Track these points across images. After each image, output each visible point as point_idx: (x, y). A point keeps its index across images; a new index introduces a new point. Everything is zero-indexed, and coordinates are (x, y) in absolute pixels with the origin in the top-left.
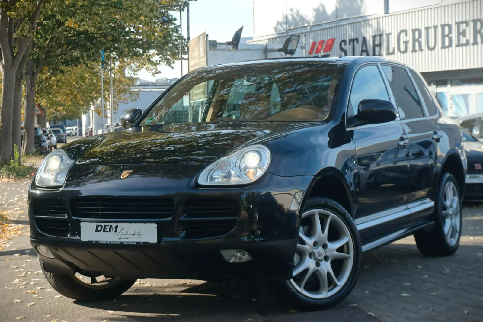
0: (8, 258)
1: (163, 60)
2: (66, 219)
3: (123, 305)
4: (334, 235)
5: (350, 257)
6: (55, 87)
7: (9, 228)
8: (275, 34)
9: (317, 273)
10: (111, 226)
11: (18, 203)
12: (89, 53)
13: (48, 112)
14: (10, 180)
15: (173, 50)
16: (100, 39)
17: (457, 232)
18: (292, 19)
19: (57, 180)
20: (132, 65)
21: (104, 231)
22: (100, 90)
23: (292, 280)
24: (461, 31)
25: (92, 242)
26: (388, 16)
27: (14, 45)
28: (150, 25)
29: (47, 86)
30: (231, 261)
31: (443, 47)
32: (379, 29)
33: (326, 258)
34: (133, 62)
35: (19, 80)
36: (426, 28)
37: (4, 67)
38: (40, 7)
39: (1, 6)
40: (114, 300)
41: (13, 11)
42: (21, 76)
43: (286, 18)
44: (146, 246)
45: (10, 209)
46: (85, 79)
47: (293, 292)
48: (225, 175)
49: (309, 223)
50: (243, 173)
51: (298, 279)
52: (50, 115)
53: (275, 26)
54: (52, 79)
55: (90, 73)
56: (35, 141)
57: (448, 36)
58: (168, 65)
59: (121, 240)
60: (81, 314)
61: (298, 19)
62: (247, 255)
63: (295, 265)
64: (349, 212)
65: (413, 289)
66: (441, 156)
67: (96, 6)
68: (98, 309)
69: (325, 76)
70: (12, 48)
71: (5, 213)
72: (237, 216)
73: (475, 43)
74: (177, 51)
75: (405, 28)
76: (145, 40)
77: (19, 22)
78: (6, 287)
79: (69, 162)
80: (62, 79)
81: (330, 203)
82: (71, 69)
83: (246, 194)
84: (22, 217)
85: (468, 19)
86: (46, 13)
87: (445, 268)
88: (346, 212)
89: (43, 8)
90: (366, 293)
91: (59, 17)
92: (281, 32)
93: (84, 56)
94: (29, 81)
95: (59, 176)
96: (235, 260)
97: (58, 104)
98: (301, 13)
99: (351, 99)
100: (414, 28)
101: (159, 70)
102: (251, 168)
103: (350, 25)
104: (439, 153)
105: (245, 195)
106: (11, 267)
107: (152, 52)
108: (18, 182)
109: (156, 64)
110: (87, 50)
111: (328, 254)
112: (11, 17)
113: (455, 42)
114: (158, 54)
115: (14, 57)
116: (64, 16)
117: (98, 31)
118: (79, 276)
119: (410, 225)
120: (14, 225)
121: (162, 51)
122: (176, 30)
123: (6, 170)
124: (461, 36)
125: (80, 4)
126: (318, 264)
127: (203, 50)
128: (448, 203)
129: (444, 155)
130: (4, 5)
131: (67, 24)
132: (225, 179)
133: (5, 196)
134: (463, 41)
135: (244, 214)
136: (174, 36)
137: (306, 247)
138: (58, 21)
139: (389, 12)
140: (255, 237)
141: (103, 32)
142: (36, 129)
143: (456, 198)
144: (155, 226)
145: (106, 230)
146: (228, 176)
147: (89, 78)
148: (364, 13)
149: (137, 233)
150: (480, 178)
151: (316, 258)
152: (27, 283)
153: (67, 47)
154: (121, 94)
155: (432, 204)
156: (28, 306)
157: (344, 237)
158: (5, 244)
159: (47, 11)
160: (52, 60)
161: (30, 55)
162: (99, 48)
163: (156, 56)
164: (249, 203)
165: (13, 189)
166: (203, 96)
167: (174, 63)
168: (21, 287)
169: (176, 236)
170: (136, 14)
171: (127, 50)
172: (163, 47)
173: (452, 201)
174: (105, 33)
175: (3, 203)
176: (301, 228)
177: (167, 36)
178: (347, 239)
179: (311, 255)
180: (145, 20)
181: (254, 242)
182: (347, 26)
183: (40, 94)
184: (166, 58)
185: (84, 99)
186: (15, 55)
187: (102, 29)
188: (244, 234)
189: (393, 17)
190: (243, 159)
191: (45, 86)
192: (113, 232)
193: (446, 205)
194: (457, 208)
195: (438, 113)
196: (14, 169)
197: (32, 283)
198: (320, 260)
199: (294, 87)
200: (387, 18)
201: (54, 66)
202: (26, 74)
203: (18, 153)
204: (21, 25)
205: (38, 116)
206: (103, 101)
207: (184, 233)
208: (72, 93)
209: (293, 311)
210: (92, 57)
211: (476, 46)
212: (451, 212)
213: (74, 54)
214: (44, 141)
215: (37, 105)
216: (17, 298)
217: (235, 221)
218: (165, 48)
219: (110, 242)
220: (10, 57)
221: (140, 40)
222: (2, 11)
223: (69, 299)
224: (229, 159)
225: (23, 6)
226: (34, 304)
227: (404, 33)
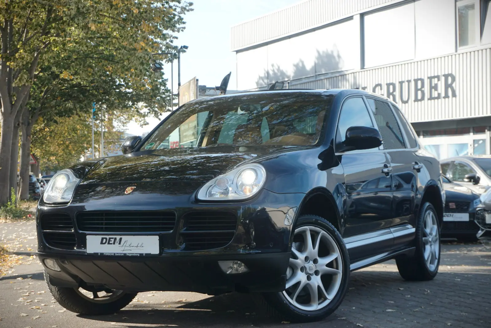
0: (11, 281)
1: (151, 112)
2: (73, 233)
3: (124, 318)
4: (324, 251)
5: (339, 272)
6: (48, 138)
7: (10, 259)
8: (257, 88)
9: (308, 286)
10: (115, 239)
11: (16, 239)
12: (82, 105)
13: (41, 162)
14: (8, 221)
15: (161, 102)
16: (92, 92)
17: (436, 258)
18: (273, 74)
19: (64, 197)
20: (122, 117)
21: (109, 243)
22: (91, 141)
23: (284, 292)
24: (433, 85)
25: (98, 253)
26: (364, 71)
27: (13, 94)
28: (140, 77)
29: (41, 137)
30: (228, 273)
31: (416, 100)
32: (355, 83)
33: (317, 273)
34: (122, 114)
35: (16, 128)
36: (400, 82)
37: (3, 114)
38: (38, 59)
39: (1, 57)
40: (115, 314)
41: (13, 62)
42: (18, 125)
43: (268, 73)
44: (148, 257)
45: (10, 244)
46: (77, 130)
47: (286, 304)
48: (222, 191)
49: (300, 239)
50: (240, 189)
51: (290, 292)
52: (43, 165)
53: (257, 81)
54: (46, 130)
55: (82, 124)
56: (29, 188)
57: (420, 89)
58: (156, 116)
59: (124, 252)
60: (84, 325)
61: (279, 74)
62: (243, 267)
63: (288, 278)
64: (338, 230)
65: (397, 306)
66: (421, 187)
67: (90, 59)
68: (101, 321)
69: (313, 107)
70: (11, 96)
71: (5, 246)
72: (235, 229)
73: (446, 96)
74: (164, 104)
75: (380, 83)
76: (134, 93)
77: (17, 74)
78: (12, 304)
79: (75, 180)
80: (55, 130)
81: (320, 221)
82: (64, 121)
83: (242, 209)
84: (21, 250)
85: (439, 74)
86: (43, 63)
87: (426, 290)
88: (336, 229)
89: (41, 59)
90: (353, 309)
91: (54, 69)
92: (263, 86)
93: (77, 107)
94: (25, 131)
95: (66, 194)
96: (232, 271)
97: (51, 153)
98: (281, 68)
99: (339, 127)
100: (388, 82)
101: (147, 122)
102: (247, 185)
103: (328, 80)
104: (419, 185)
105: (241, 211)
106: (15, 289)
107: (141, 104)
108: (15, 222)
109: (144, 116)
110: (80, 102)
111: (318, 269)
112: (11, 67)
113: (427, 96)
114: (146, 107)
115: (12, 105)
116: (59, 67)
117: (90, 84)
118: (83, 291)
119: (392, 248)
120: (15, 256)
121: (151, 103)
122: (163, 84)
123: (3, 211)
124: (433, 90)
125: (75, 57)
126: (309, 278)
127: (193, 93)
128: (428, 230)
129: (424, 187)
130: (4, 56)
131: (62, 76)
132: (223, 196)
133: (3, 234)
134: (435, 94)
135: (241, 228)
136: (162, 89)
137: (298, 261)
138: (53, 73)
139: (365, 67)
140: (251, 249)
141: (95, 85)
142: (30, 176)
143: (436, 227)
144: (157, 238)
145: (111, 242)
146: (226, 192)
147: (81, 129)
148: (341, 69)
149: (140, 245)
150: (453, 216)
151: (308, 272)
152: (32, 301)
153: (61, 99)
154: (110, 145)
155: (413, 230)
156: (34, 319)
157: (334, 253)
158: (7, 271)
159: (44, 61)
160: (47, 111)
161: (27, 104)
162: (91, 100)
163: (145, 108)
164: (245, 219)
165: (10, 228)
166: (193, 137)
167: (161, 114)
168: (26, 304)
169: (176, 247)
170: (127, 67)
171: (117, 101)
172: (151, 100)
173: (432, 230)
174: (97, 86)
175: (2, 239)
176: (294, 244)
177: (155, 89)
178: (336, 255)
179: (303, 269)
180: (135, 72)
181: (250, 254)
182: (325, 80)
183: (34, 144)
184: (154, 111)
185: (76, 149)
186: (13, 103)
187: (94, 83)
188: (240, 246)
189: (368, 71)
190: (240, 177)
191: (39, 136)
192: (117, 244)
193: (426, 232)
194: (436, 236)
195: (418, 146)
196: (11, 210)
197: (36, 301)
198: (310, 274)
199: (282, 118)
200: (363, 72)
201: (49, 116)
202: (22, 123)
203: (14, 196)
204: (20, 75)
205: (32, 166)
206: (94, 151)
207: (184, 246)
208: (65, 144)
209: (285, 322)
210: (84, 108)
211: (447, 99)
212: (430, 240)
213: (67, 105)
214: (38, 188)
215: (31, 155)
216: (23, 313)
217: (233, 234)
218: (153, 100)
219: (115, 254)
220: (9, 105)
221: (129, 93)
222: (2, 61)
223: (72, 313)
224: (227, 177)
225: (22, 57)
226: (39, 318)
227: (379, 87)
